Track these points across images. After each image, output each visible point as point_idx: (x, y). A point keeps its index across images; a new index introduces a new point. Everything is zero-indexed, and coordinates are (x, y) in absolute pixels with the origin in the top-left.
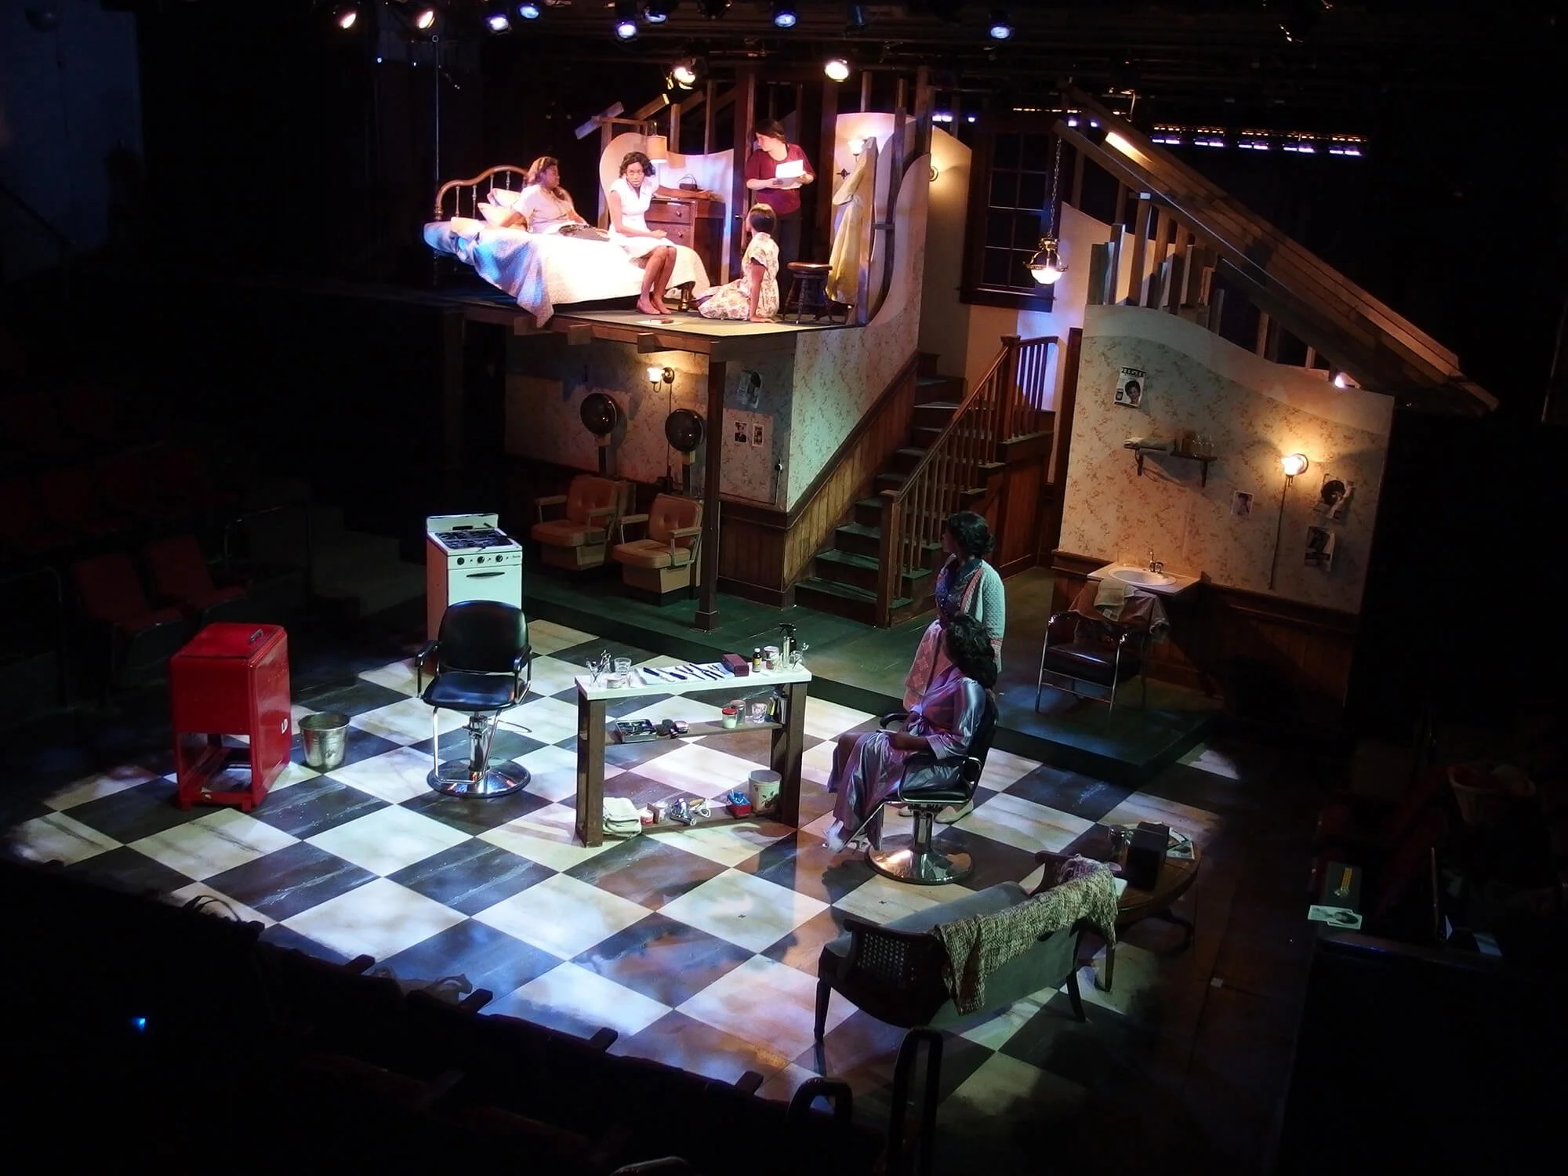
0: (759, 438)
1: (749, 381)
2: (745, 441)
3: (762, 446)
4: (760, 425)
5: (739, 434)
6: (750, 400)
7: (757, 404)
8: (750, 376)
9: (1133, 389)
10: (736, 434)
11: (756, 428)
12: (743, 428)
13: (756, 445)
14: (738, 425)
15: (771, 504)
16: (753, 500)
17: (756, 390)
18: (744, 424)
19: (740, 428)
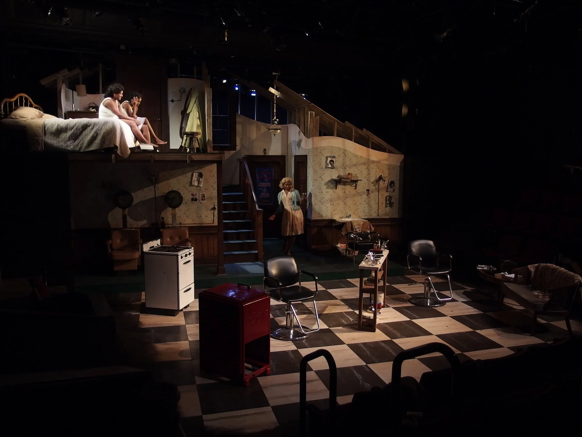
0: (204, 198)
1: (197, 176)
2: (197, 200)
3: (205, 201)
4: (204, 193)
5: (193, 198)
6: (199, 184)
7: (202, 184)
8: (197, 174)
9: (332, 162)
10: (192, 198)
11: (202, 194)
12: (195, 196)
13: (202, 201)
14: (192, 195)
15: (212, 224)
16: (202, 224)
17: (200, 179)
18: (196, 194)
19: (194, 196)
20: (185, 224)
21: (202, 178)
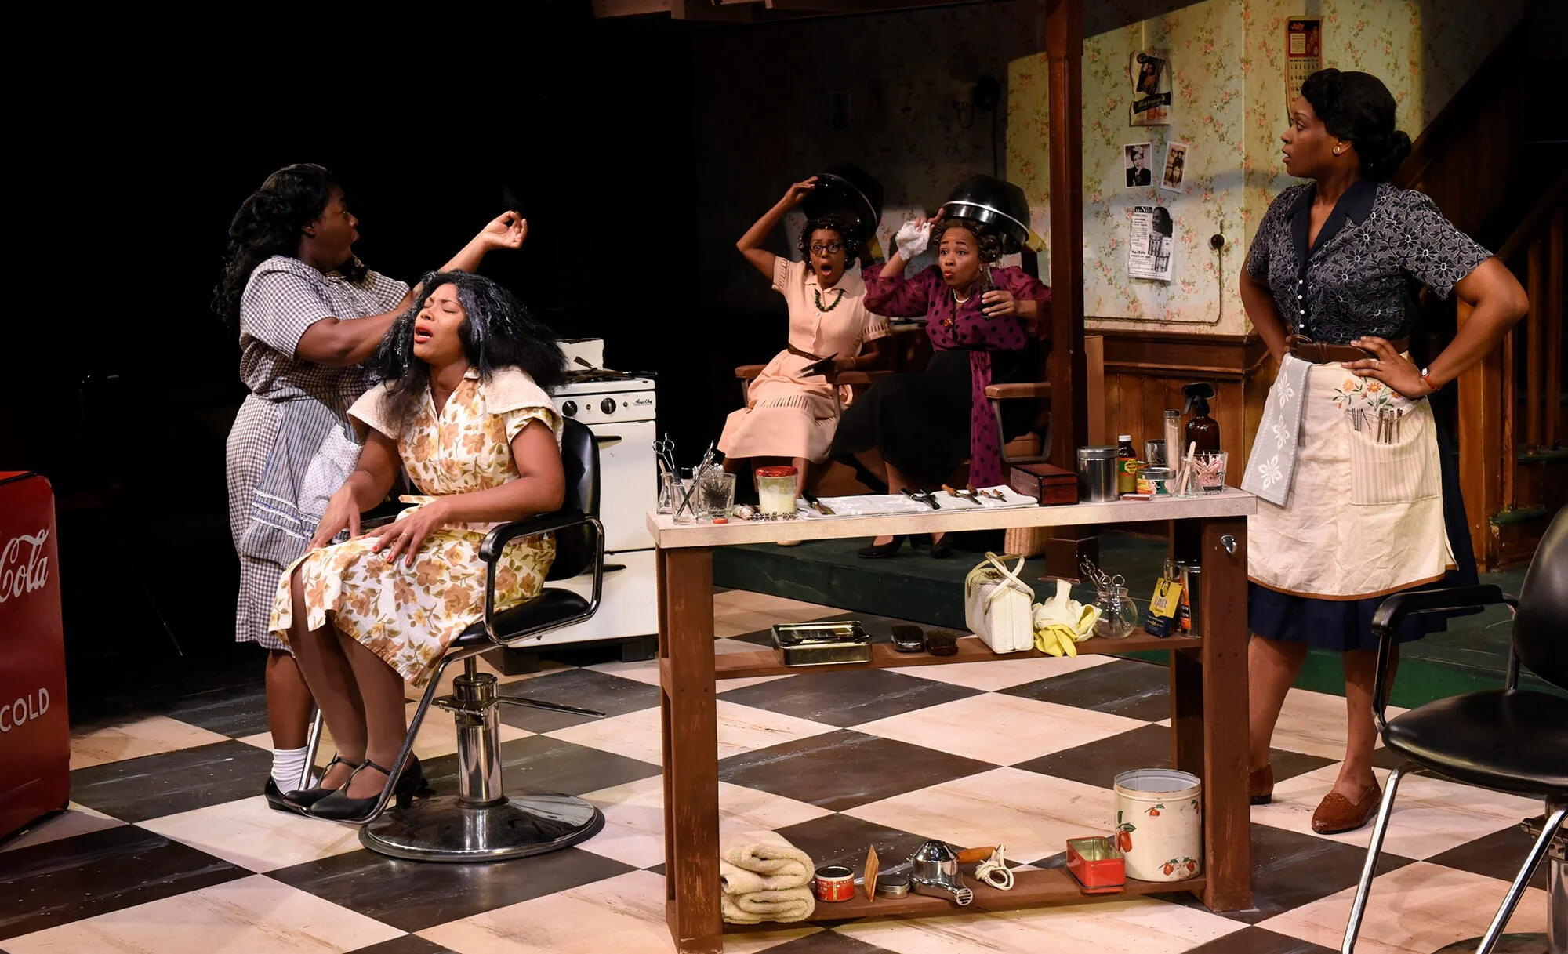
5: (1134, 170)
12: (1142, 155)
15: (1211, 324)
16: (1171, 322)
17: (1164, 242)
18: (1146, 150)
19: (1137, 156)
20: (1101, 319)
21: (1170, 236)
